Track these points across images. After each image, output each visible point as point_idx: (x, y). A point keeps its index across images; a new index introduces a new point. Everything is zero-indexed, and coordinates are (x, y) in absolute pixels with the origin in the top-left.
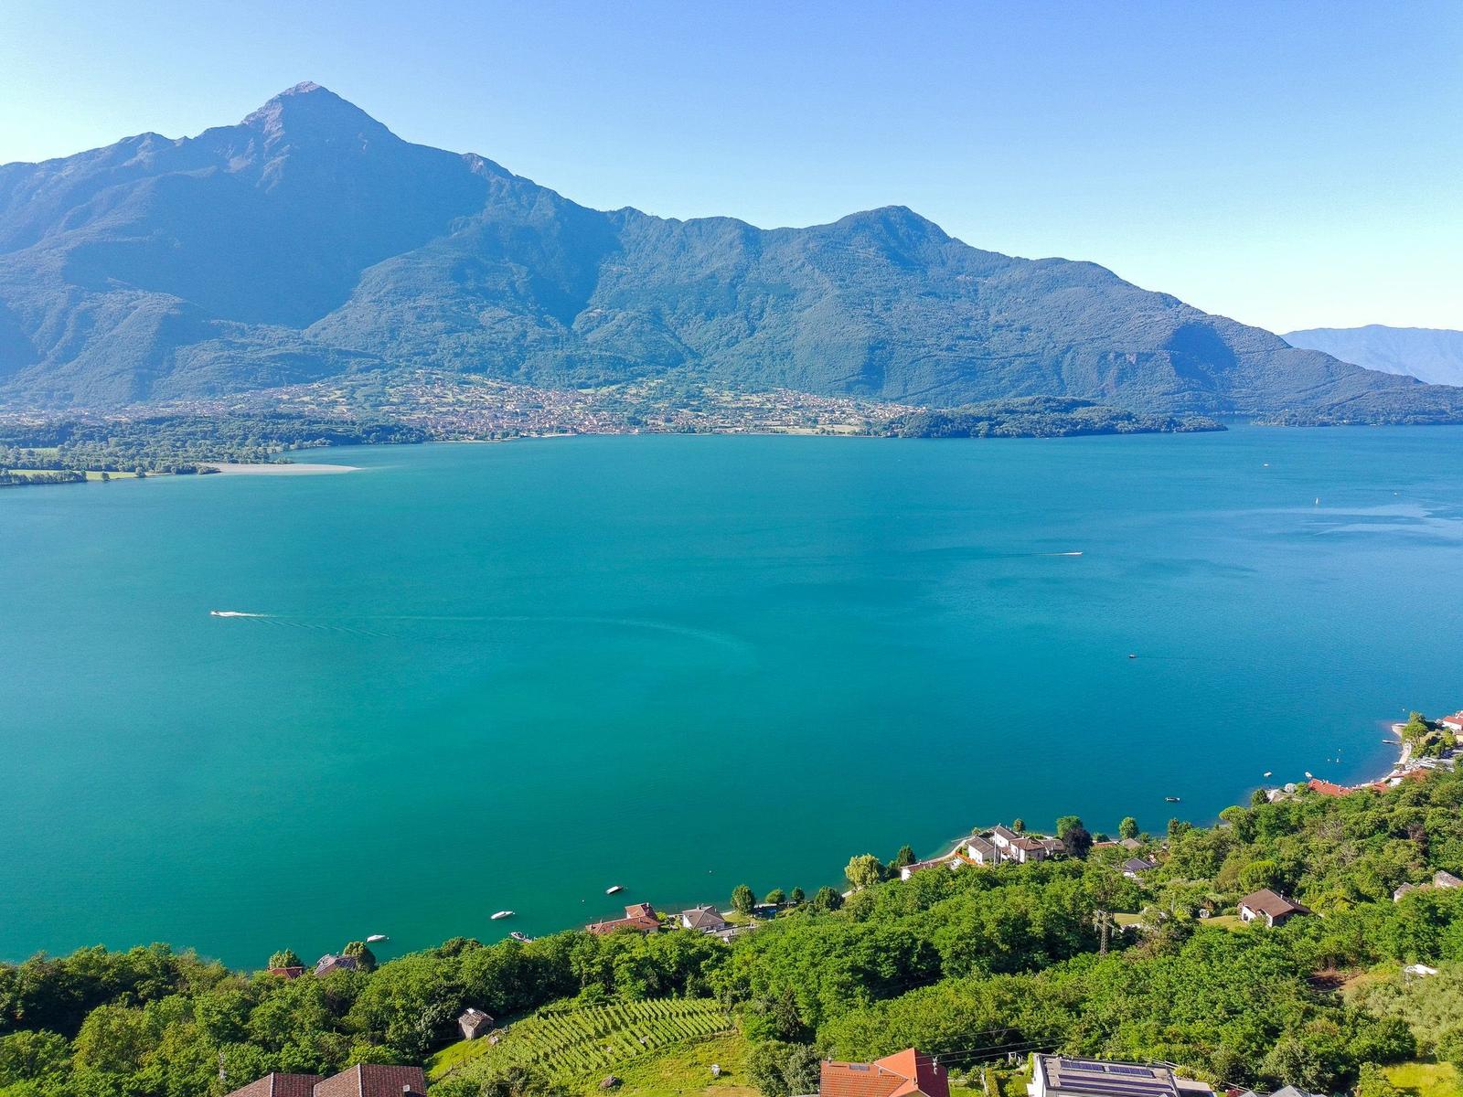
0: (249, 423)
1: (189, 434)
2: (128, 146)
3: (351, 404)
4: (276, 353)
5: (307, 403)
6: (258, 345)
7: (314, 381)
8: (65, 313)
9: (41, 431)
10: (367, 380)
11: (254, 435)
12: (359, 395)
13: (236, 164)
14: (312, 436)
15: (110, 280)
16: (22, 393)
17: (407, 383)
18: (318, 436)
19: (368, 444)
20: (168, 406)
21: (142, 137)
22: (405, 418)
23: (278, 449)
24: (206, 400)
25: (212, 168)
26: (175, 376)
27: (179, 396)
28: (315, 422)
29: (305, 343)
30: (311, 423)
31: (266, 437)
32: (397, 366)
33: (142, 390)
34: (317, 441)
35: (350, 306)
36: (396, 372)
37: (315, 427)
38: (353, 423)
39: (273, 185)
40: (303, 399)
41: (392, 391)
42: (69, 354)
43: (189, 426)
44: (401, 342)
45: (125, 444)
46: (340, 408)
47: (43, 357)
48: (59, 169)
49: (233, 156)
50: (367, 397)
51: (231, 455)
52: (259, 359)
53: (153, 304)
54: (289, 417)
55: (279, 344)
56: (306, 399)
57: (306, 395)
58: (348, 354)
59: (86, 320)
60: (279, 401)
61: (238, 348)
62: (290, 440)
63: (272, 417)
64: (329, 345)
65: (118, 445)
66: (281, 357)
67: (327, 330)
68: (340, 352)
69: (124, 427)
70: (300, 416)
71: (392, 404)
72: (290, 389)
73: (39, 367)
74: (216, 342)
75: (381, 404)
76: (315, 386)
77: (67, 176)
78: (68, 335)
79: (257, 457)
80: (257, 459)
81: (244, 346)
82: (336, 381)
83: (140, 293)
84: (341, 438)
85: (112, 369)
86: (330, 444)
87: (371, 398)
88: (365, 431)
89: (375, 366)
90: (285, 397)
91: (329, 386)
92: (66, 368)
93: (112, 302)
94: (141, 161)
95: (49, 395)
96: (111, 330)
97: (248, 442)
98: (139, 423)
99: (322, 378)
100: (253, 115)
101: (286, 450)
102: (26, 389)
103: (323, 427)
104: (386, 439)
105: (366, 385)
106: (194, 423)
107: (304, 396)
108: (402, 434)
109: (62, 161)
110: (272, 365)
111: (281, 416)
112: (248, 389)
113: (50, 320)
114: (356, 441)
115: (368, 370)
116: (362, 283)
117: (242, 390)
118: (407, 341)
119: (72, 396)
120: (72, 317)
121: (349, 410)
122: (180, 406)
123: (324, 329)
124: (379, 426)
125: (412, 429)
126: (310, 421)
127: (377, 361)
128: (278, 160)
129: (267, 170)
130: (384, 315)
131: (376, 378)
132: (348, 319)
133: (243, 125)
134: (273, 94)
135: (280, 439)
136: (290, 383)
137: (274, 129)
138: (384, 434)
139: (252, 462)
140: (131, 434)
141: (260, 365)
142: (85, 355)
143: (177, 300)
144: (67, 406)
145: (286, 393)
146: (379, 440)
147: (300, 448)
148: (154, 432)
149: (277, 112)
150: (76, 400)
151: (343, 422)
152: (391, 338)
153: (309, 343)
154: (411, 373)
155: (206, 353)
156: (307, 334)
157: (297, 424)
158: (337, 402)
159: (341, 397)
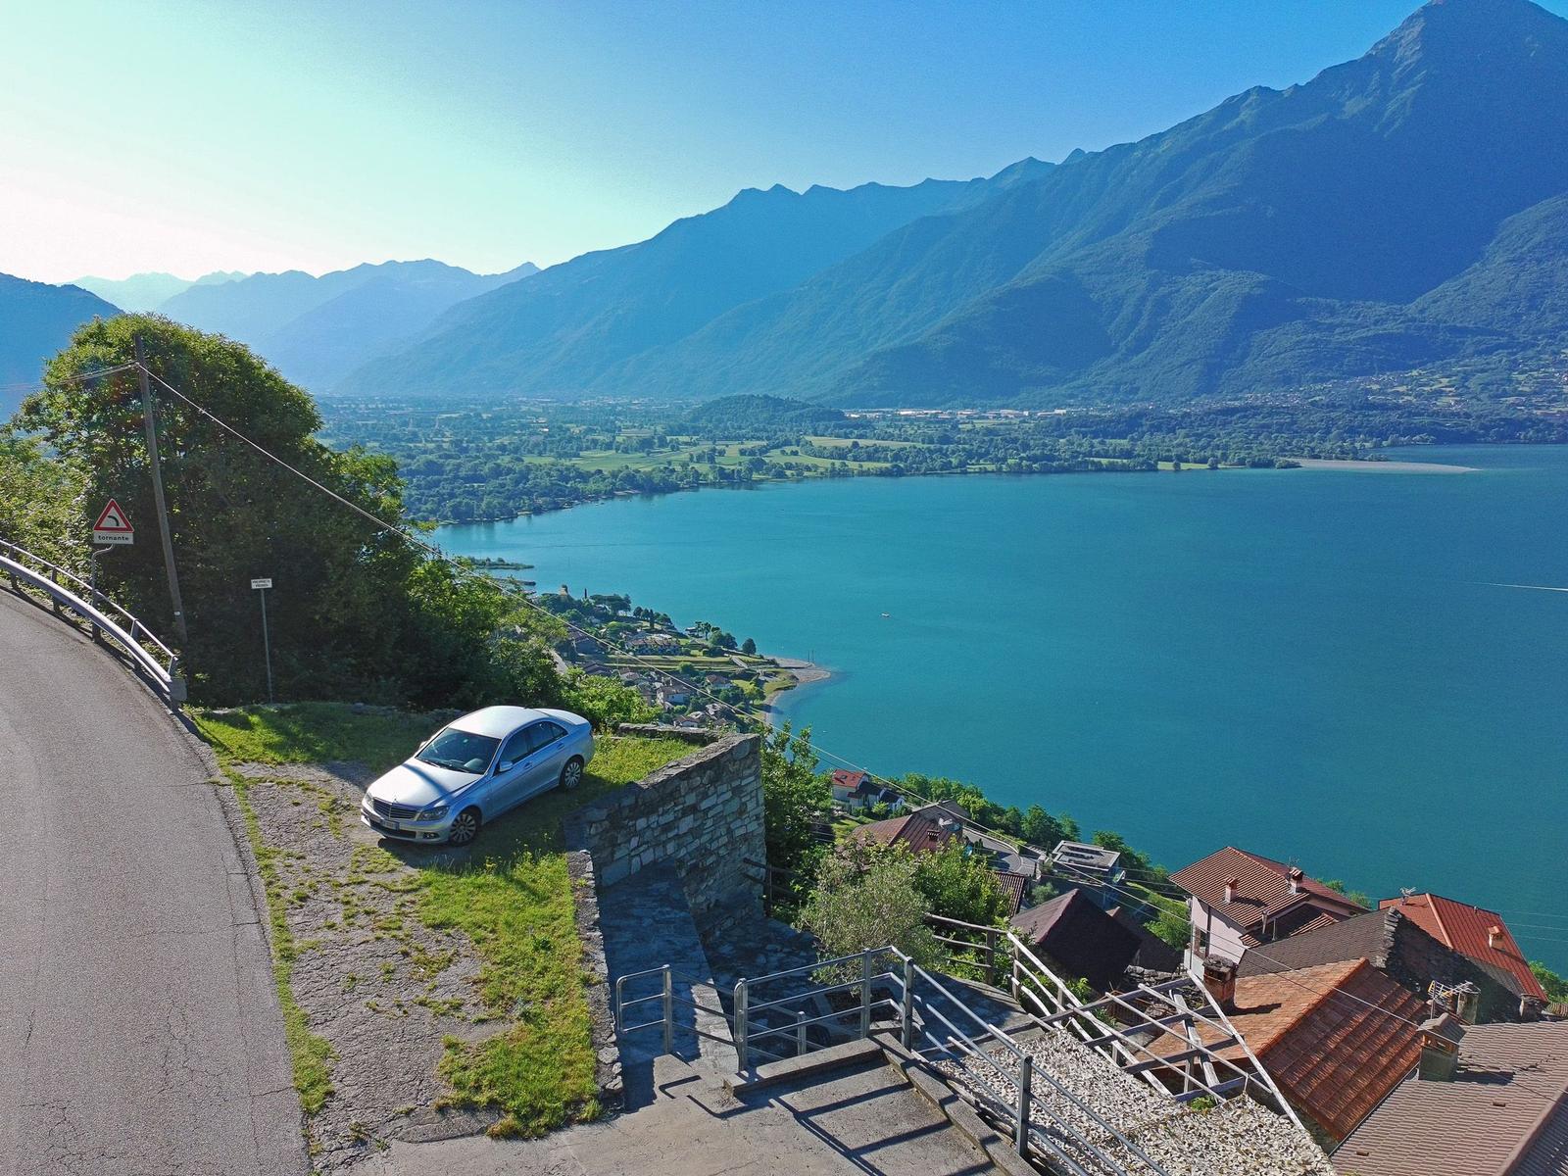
0: (1333, 415)
1: (1263, 426)
2: (1231, 107)
3: (1460, 395)
4: (1370, 334)
5: (1403, 394)
6: (1348, 325)
7: (1414, 367)
8: (1143, 299)
9: (1113, 421)
10: (1488, 363)
11: (1338, 428)
12: (1473, 384)
13: (1353, 107)
14: (1412, 431)
15: (1193, 260)
16: (1092, 388)
17: (1547, 366)
18: (1419, 430)
19: (1486, 442)
20: (1236, 399)
21: (1248, 93)
22: (1539, 412)
23: (1367, 445)
24: (1280, 391)
25: (1324, 116)
26: (1249, 364)
27: (1249, 387)
28: (1416, 414)
29: (1409, 320)
30: (1411, 414)
31: (1352, 431)
32: (1533, 346)
33: (1209, 383)
34: (1417, 437)
35: (1475, 270)
36: (1530, 353)
37: (1417, 420)
38: (1468, 416)
39: (1397, 125)
40: (1400, 388)
41: (1522, 377)
42: (1141, 345)
43: (1263, 418)
44: (1544, 313)
45: (1194, 435)
46: (1445, 400)
47: (1115, 350)
48: (1157, 145)
49: (1350, 98)
50: (1485, 386)
51: (1313, 449)
52: (1349, 342)
53: (1234, 284)
54: (1383, 407)
55: (1376, 323)
56: (1401, 389)
57: (1402, 384)
58: (1463, 331)
59: (1163, 306)
60: (1368, 392)
61: (1325, 330)
62: (1383, 436)
63: (1362, 408)
64: (1438, 322)
65: (1187, 436)
66: (1377, 338)
67: (1439, 303)
68: (1454, 330)
69: (1193, 419)
70: (1397, 407)
71: (1522, 394)
72: (1381, 377)
73: (1109, 361)
74: (1299, 324)
75: (1505, 394)
76: (1415, 373)
77: (1163, 151)
78: (1143, 322)
79: (1343, 452)
80: (1343, 455)
81: (1331, 328)
82: (1443, 368)
83: (1222, 272)
84: (1448, 435)
85: (1183, 359)
86: (1433, 441)
87: (1490, 387)
88: (1483, 427)
89: (1499, 347)
90: (1375, 387)
91: (1433, 373)
92: (1136, 360)
93: (1191, 285)
94: (1243, 122)
95: (1116, 390)
96: (1184, 316)
97: (1331, 436)
98: (1210, 414)
99: (1425, 363)
100: (1384, 41)
101: (1377, 446)
102: (1095, 383)
103: (1427, 420)
104: (1511, 436)
105: (1483, 371)
106: (1270, 414)
107: (1399, 386)
108: (1538, 431)
109: (1161, 135)
110: (1364, 348)
111: (1373, 406)
112: (1330, 378)
113: (1127, 311)
114: (1469, 438)
115: (1489, 351)
116: (1498, 238)
117: (1323, 380)
118: (1553, 310)
119: (1138, 389)
120: (1149, 305)
121: (1457, 402)
122: (1250, 398)
123: (1435, 302)
124: (1502, 419)
125: (1552, 425)
126: (1410, 412)
127: (1503, 340)
128: (1407, 93)
129: (1392, 106)
130: (1524, 277)
131: (1500, 361)
132: (1471, 287)
133: (1369, 56)
134: (1416, 8)
135: (1370, 434)
136: (1382, 371)
137: (1409, 53)
138: (1509, 430)
139: (1337, 458)
140: (1200, 425)
141: (1349, 350)
142: (1156, 345)
143: (1262, 277)
144: (1131, 401)
145: (1377, 383)
146: (1501, 438)
147: (1393, 445)
148: (1224, 424)
149: (1418, 29)
150: (1140, 395)
151: (1453, 414)
152: (1532, 307)
153: (1414, 320)
154: (1555, 353)
155: (1285, 340)
156: (1411, 309)
157: (1394, 416)
158: (1442, 392)
159: (1450, 387)
